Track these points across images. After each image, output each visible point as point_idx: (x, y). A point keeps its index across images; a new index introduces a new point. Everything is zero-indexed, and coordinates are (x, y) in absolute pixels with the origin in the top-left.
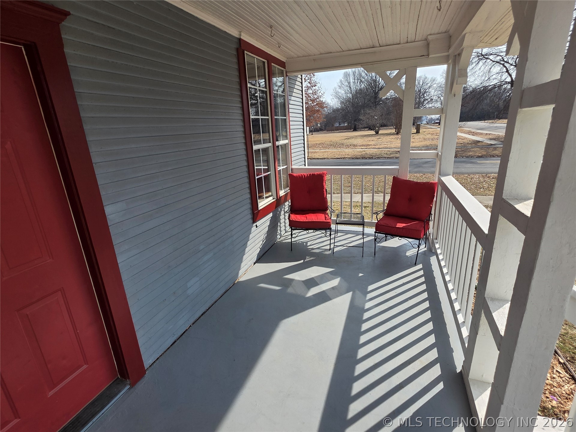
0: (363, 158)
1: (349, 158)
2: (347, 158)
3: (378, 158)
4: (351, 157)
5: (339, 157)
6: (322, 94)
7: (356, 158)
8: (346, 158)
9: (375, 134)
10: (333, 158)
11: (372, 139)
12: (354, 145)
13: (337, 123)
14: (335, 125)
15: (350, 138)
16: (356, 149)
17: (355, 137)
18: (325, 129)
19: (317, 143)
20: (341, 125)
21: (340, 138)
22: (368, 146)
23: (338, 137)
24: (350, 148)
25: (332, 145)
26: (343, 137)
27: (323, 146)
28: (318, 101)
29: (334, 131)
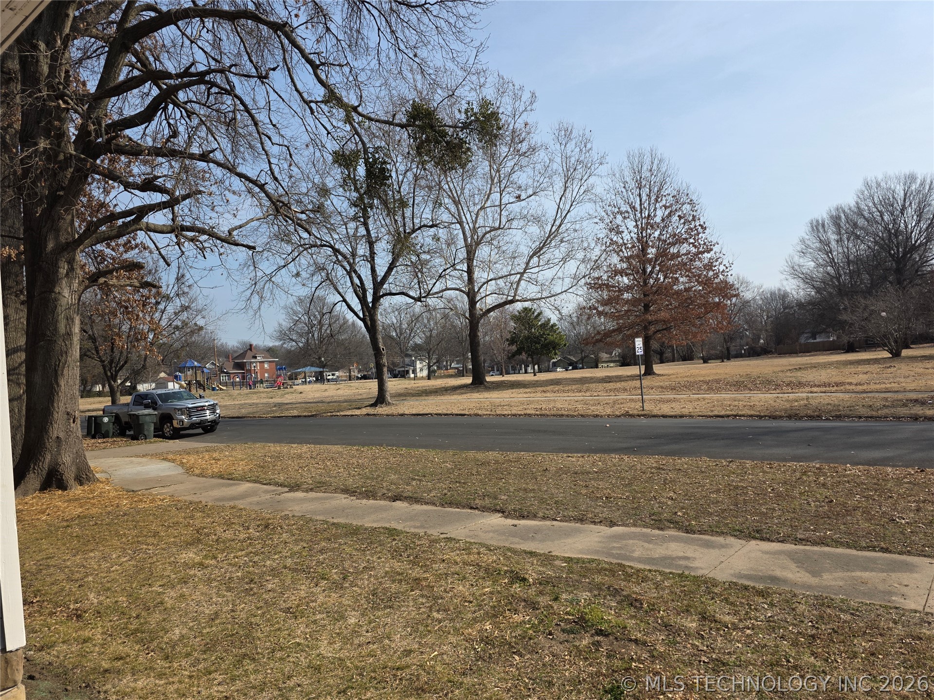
0: (790, 417)
1: (751, 416)
2: (743, 416)
3: (838, 417)
4: (758, 413)
5: (723, 413)
6: (727, 268)
7: (770, 417)
8: (740, 416)
9: (890, 358)
10: (705, 414)
11: (866, 370)
12: (800, 385)
13: (806, 335)
14: (802, 340)
15: (806, 369)
16: (793, 393)
17: (825, 366)
18: (776, 349)
19: (707, 379)
20: (818, 340)
21: (779, 369)
22: (837, 386)
23: (779, 366)
24: (778, 391)
25: (738, 385)
26: (793, 365)
27: (713, 386)
28: (716, 283)
29: (797, 353)
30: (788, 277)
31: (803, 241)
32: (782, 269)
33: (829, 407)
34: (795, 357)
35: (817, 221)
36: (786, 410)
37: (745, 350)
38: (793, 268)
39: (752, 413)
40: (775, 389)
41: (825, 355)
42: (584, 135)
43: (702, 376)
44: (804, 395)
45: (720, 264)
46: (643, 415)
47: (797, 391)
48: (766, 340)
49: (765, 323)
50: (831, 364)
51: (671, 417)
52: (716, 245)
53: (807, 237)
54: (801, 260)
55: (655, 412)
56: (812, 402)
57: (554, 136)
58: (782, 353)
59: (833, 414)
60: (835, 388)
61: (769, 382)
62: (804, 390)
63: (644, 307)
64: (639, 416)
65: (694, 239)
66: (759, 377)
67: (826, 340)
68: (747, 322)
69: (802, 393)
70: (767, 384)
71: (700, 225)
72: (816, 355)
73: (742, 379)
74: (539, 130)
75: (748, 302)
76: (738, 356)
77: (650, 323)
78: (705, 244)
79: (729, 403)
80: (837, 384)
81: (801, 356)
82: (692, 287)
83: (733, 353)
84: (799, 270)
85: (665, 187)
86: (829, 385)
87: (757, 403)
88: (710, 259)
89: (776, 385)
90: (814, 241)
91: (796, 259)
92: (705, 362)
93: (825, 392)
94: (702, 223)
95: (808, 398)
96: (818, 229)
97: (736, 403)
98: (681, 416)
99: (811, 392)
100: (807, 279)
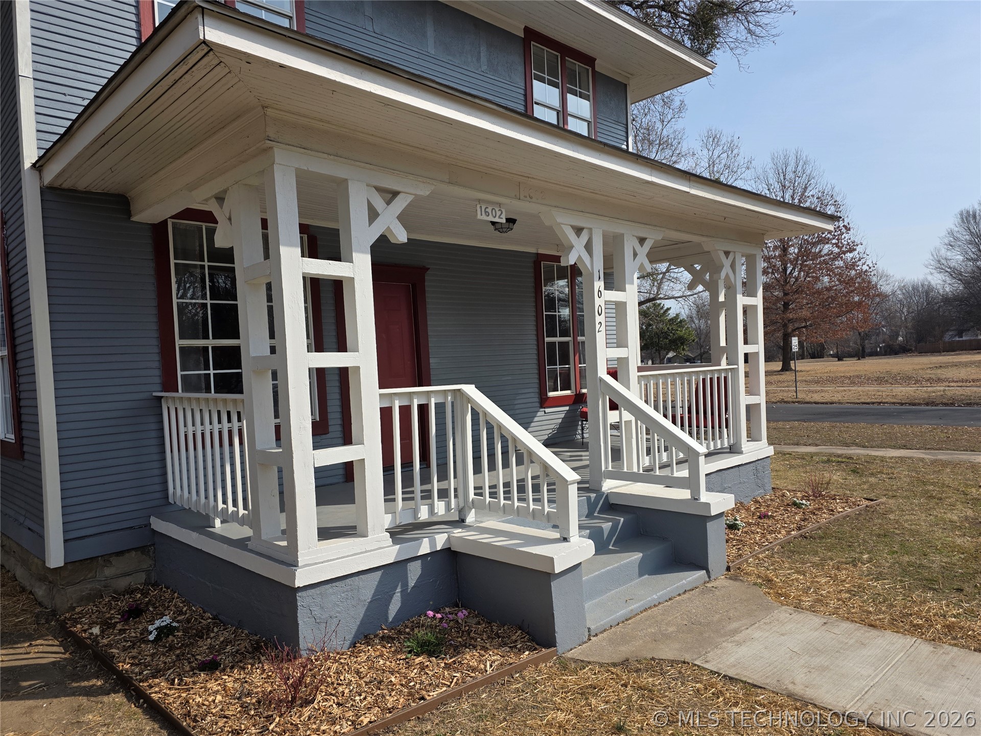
0: (927, 404)
1: (894, 403)
2: (887, 403)
3: (969, 404)
4: (900, 401)
5: (869, 401)
6: (870, 268)
7: (910, 404)
8: (884, 403)
12: (939, 380)
13: (951, 333)
14: (947, 337)
15: (946, 367)
16: (931, 387)
17: (966, 365)
18: (916, 348)
19: (848, 375)
20: (964, 338)
21: (920, 367)
22: (973, 382)
23: (919, 364)
24: (917, 385)
25: (880, 380)
26: (934, 363)
27: (855, 380)
28: (858, 283)
29: (940, 352)
30: (934, 271)
31: (951, 233)
32: (926, 263)
33: (962, 397)
34: (937, 356)
35: (968, 212)
36: (924, 399)
37: (880, 348)
38: (939, 261)
39: (895, 400)
40: (915, 384)
41: (970, 354)
42: (732, 141)
43: (841, 372)
44: (942, 388)
45: (864, 264)
46: (797, 402)
47: (935, 385)
48: (905, 337)
49: (905, 319)
50: (972, 363)
51: (823, 403)
52: (860, 246)
53: (956, 229)
54: (949, 254)
55: (808, 399)
56: (948, 393)
57: (702, 142)
58: (923, 352)
59: (964, 402)
60: (972, 383)
61: (910, 378)
62: (942, 384)
63: (784, 305)
64: (794, 402)
65: (838, 239)
66: (899, 374)
67: (972, 338)
68: (885, 318)
69: (940, 387)
70: (907, 379)
71: (844, 226)
72: (959, 354)
73: (882, 376)
74: (686, 136)
75: (887, 296)
76: (874, 354)
77: (790, 320)
78: (848, 244)
79: (873, 393)
80: (974, 381)
81: (944, 355)
82: (833, 286)
83: (868, 350)
84: (946, 264)
85: (809, 189)
86: (966, 381)
87: (899, 394)
88: (852, 258)
89: (916, 381)
90: (964, 233)
91: (943, 252)
92: (840, 359)
93: (961, 387)
94: (846, 223)
95: (944, 391)
96: (968, 222)
97: (880, 393)
98: (832, 403)
99: (949, 386)
100: (955, 273)
